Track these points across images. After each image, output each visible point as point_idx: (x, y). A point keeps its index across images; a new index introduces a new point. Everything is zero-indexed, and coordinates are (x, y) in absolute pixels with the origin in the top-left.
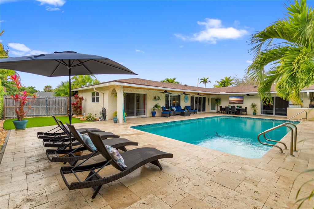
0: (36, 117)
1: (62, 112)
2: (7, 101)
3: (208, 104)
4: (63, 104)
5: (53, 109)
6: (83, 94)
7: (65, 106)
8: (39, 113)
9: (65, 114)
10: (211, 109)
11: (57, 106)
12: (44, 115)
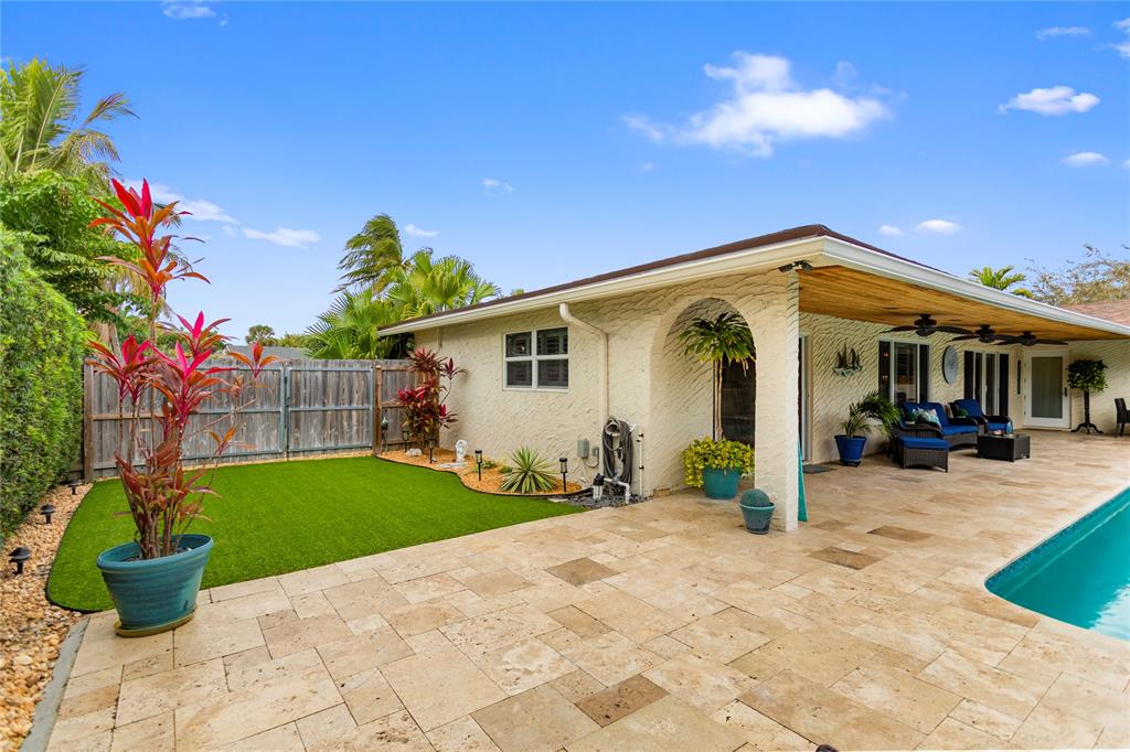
0: (237, 463)
1: (355, 436)
2: (104, 386)
3: (1019, 389)
4: (356, 396)
5: (315, 421)
6: (444, 343)
7: (366, 406)
8: (250, 441)
9: (365, 443)
10: (1033, 415)
11: (331, 406)
12: (275, 454)
